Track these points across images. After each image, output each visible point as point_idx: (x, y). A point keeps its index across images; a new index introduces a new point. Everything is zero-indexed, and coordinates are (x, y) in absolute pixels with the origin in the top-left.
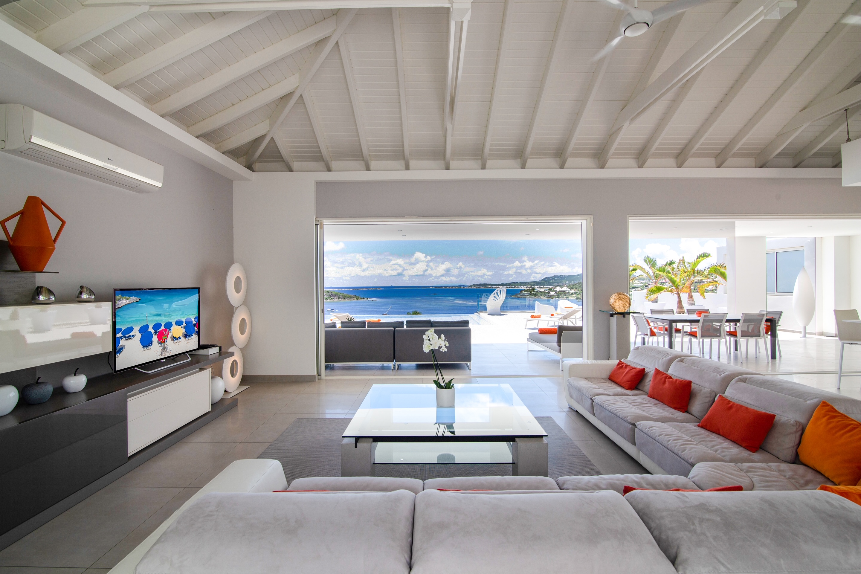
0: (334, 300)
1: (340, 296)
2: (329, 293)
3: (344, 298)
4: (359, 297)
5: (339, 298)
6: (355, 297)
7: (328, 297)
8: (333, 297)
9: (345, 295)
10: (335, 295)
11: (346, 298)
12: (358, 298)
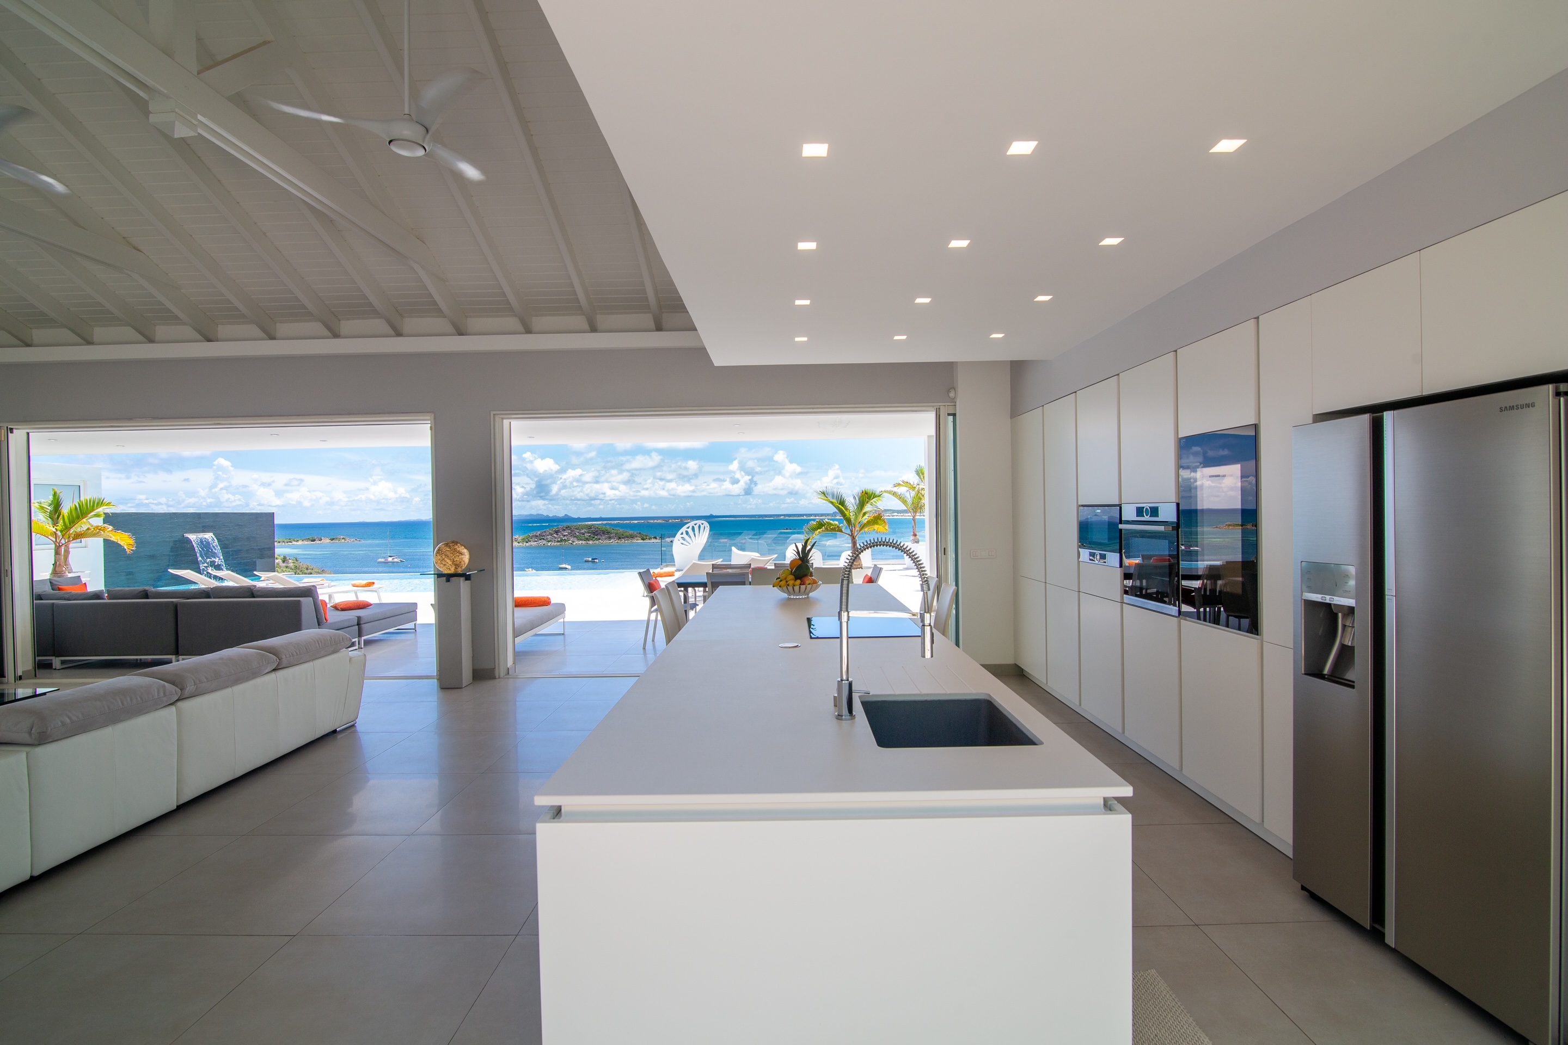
0: (600, 541)
1: (612, 533)
2: (591, 528)
3: (620, 538)
4: (647, 536)
5: (610, 538)
6: (639, 535)
7: (590, 536)
8: (599, 537)
9: (620, 533)
10: (603, 533)
11: (623, 538)
12: (645, 537)
